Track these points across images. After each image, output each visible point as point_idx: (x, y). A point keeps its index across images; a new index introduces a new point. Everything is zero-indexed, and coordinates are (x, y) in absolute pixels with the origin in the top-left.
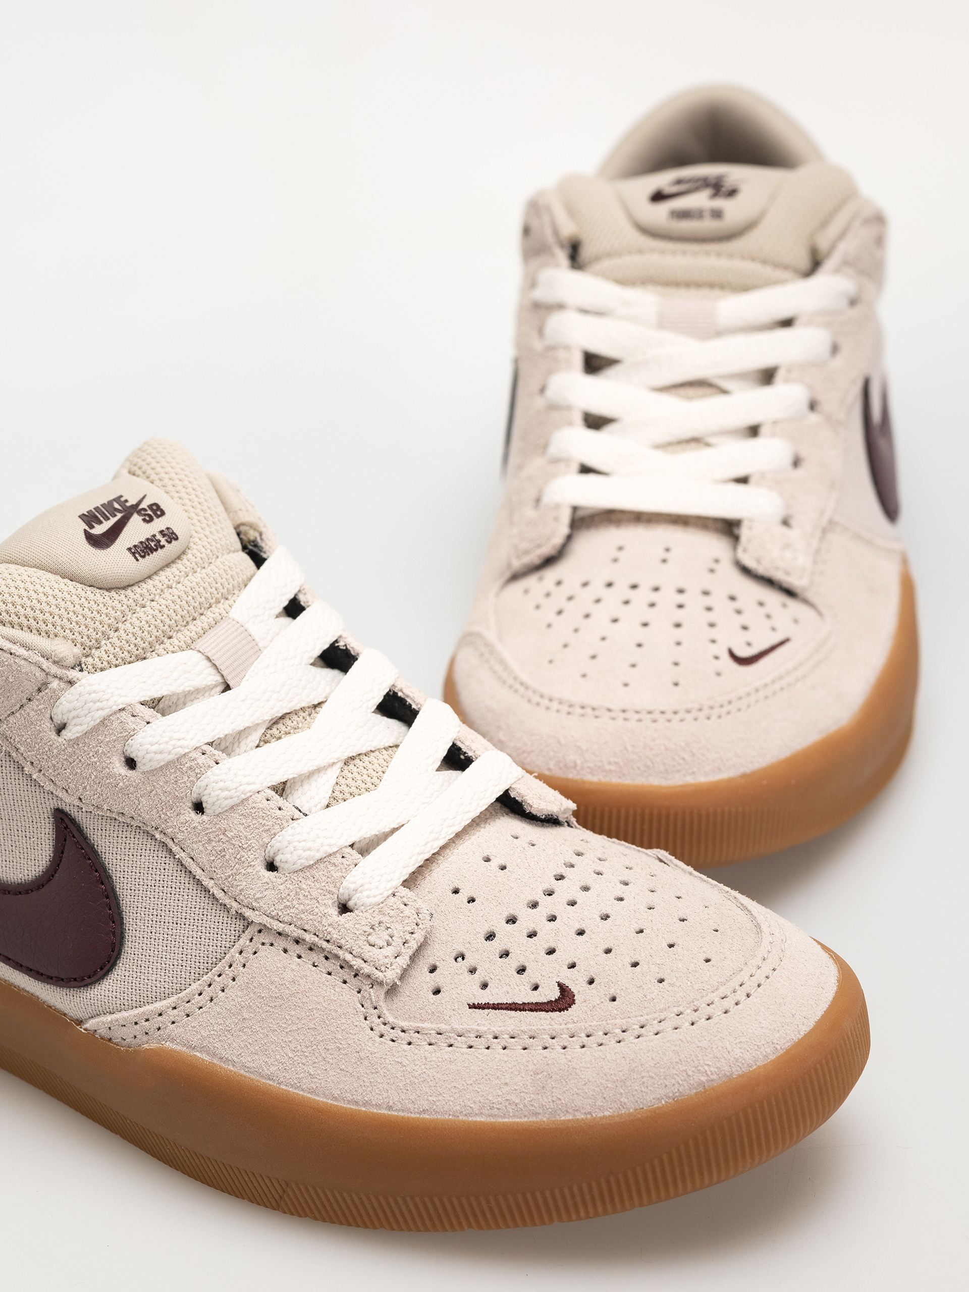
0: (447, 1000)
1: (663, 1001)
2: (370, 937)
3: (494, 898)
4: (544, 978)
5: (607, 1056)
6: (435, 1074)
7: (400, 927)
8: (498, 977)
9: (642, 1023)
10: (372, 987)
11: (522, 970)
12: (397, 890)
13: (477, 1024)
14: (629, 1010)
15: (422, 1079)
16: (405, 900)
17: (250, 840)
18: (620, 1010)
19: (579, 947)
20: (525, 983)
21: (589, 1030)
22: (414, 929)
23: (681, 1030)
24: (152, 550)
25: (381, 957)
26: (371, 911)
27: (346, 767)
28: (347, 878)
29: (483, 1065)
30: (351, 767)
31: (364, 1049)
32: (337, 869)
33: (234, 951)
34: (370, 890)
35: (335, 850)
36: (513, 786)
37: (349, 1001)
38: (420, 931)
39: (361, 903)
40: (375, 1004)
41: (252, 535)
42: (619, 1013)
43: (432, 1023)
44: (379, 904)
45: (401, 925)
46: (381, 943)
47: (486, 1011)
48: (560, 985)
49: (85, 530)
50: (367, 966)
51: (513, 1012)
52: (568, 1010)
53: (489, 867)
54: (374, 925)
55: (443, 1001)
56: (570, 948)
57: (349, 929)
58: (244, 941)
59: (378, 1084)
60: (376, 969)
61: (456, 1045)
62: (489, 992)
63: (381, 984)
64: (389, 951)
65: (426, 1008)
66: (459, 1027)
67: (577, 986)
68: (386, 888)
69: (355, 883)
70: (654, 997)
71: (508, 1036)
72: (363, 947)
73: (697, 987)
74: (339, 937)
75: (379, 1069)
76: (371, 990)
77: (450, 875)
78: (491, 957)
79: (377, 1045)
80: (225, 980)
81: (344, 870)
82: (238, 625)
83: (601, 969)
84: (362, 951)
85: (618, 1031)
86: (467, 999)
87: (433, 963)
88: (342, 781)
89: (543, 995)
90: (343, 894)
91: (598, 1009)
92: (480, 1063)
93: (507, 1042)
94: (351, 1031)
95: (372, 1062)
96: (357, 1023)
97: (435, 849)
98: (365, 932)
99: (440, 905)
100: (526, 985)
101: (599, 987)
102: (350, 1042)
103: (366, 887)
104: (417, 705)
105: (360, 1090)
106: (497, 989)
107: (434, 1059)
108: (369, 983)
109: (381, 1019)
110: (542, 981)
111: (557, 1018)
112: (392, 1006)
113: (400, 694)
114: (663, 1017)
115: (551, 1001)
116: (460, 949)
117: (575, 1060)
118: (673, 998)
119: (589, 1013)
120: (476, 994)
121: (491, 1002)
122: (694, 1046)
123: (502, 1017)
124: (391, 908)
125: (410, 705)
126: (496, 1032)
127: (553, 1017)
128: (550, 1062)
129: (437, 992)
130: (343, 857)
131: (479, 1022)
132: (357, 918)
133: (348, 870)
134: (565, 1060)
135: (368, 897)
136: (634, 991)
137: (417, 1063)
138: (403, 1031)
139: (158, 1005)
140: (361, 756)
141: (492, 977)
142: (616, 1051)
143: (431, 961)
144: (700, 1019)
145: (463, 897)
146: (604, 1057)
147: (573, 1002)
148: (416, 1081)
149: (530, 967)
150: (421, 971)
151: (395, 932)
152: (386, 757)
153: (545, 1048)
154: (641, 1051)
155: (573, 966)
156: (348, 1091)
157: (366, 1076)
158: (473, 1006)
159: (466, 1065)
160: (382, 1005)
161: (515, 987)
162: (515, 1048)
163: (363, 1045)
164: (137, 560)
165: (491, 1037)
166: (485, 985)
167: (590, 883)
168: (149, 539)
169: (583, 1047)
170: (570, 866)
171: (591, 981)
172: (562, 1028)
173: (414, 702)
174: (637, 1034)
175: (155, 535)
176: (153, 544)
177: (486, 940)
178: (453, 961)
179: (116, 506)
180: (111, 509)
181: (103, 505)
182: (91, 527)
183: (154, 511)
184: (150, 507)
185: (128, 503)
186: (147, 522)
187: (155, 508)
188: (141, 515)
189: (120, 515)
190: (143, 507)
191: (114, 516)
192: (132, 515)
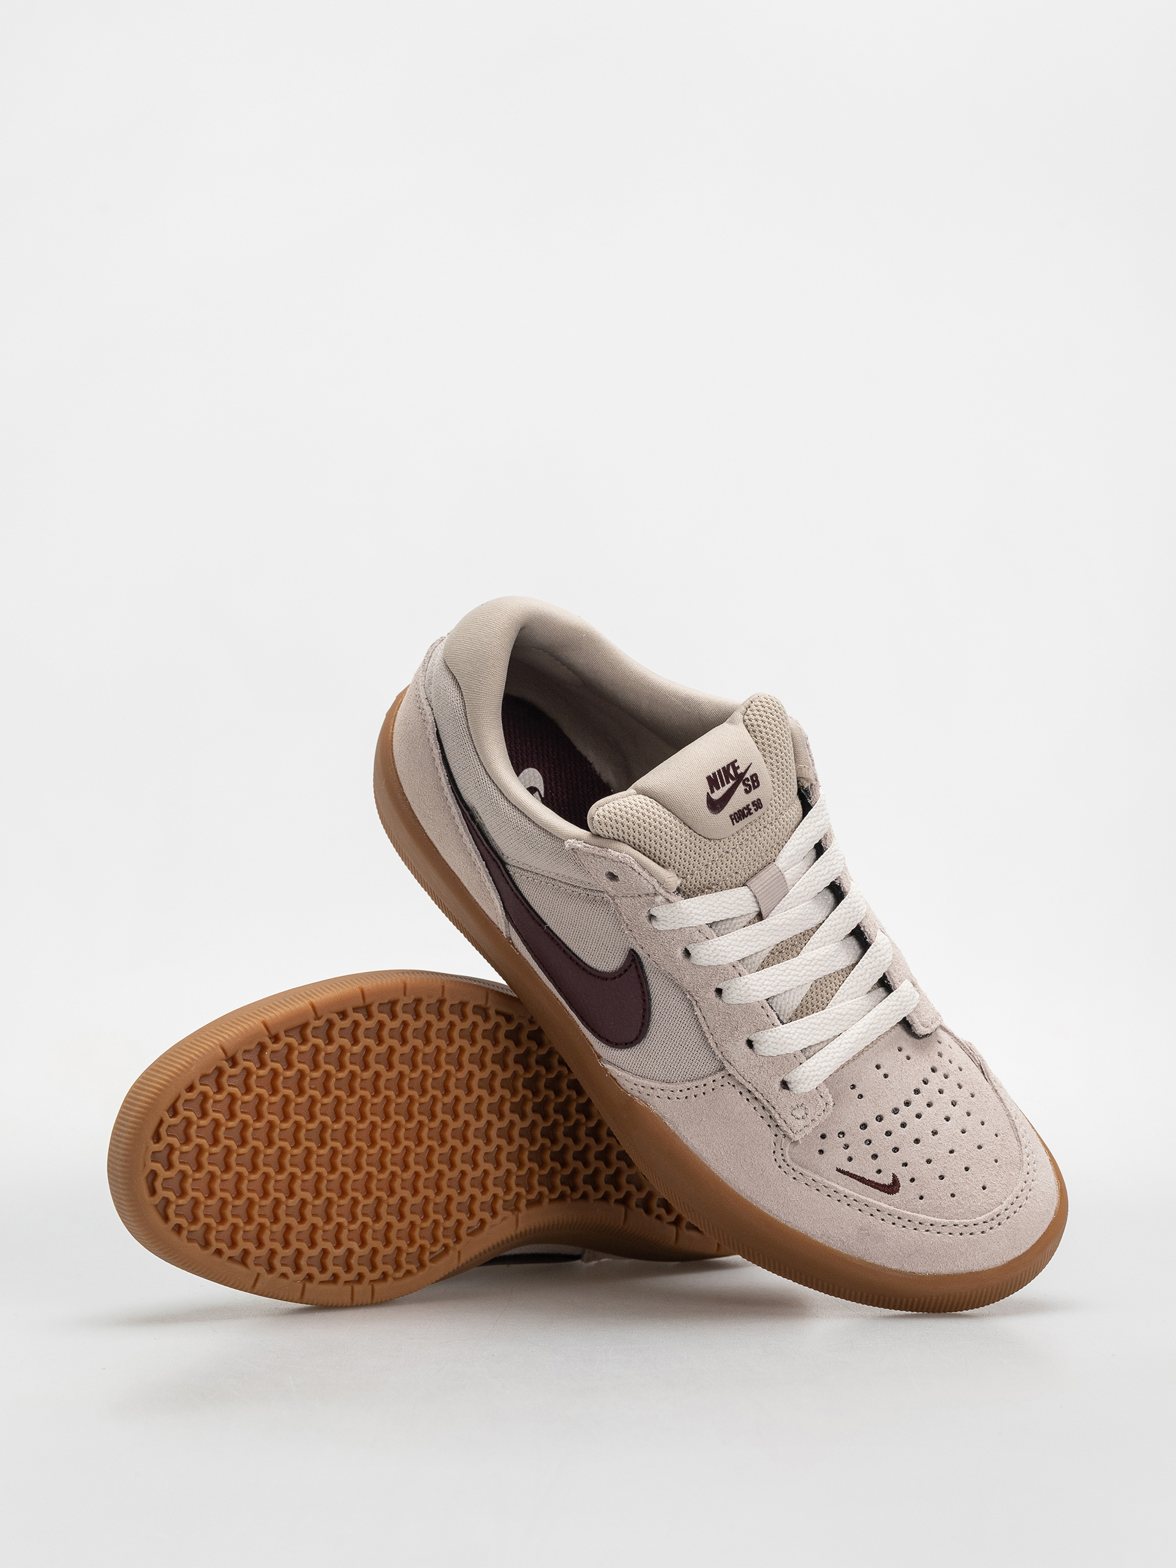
0: (825, 1160)
1: (950, 1211)
2: (793, 1111)
3: (874, 1099)
4: (886, 1167)
5: (905, 1236)
6: (803, 1204)
7: (813, 1110)
8: (859, 1157)
9: (933, 1223)
10: (784, 1138)
11: (875, 1157)
12: (819, 1086)
13: (838, 1182)
14: (928, 1209)
15: (794, 1204)
16: (822, 1094)
17: (743, 1027)
18: (922, 1207)
19: (913, 1153)
20: (873, 1166)
21: (901, 1214)
22: (821, 1113)
23: (953, 1236)
24: (745, 816)
25: (795, 1125)
26: (799, 1096)
28: (792, 1071)
29: (833, 1211)
31: (766, 1171)
32: (789, 1064)
33: (711, 1079)
34: (803, 1084)
35: (793, 1052)
36: (910, 1013)
37: (768, 1139)
38: (824, 1115)
39: (795, 1089)
40: (782, 1147)
41: (806, 785)
42: (922, 1209)
43: (812, 1171)
44: (806, 1093)
45: (815, 1109)
46: (799, 1116)
47: (846, 1176)
48: (894, 1176)
49: (708, 793)
50: (785, 1126)
52: (893, 1195)
53: (877, 1074)
54: (797, 1105)
55: (823, 1161)
56: (909, 1152)
57: (783, 1101)
58: (718, 1076)
59: (768, 1195)
60: (790, 1130)
61: (821, 1192)
62: (851, 1165)
63: (790, 1138)
64: (801, 1123)
65: (811, 1161)
66: (826, 1182)
67: (904, 1182)
68: (813, 1084)
69: (795, 1076)
70: (945, 1206)
71: (853, 1199)
72: (786, 1115)
74: (775, 1101)
75: (772, 1187)
77: (854, 1075)
78: (860, 1142)
79: (775, 1171)
80: (699, 1092)
81: (792, 1066)
82: (778, 870)
83: (921, 1174)
84: (785, 1117)
85: (917, 1222)
86: (837, 1165)
87: (825, 1133)
88: (810, 995)
89: (882, 1178)
90: (786, 1079)
91: (910, 1202)
92: (831, 1209)
93: (851, 1202)
94: (763, 1157)
96: (768, 1154)
98: (792, 1105)
99: (841, 1094)
100: (874, 1168)
101: (915, 1186)
102: (760, 1163)
103: (802, 1081)
104: (871, 940)
105: (756, 1193)
106: (857, 1164)
107: (806, 1195)
108: (783, 1134)
109: (783, 1157)
110: (884, 1169)
111: (885, 1198)
112: (792, 1151)
113: (863, 929)
114: (945, 1224)
115: (885, 1185)
116: (843, 1129)
117: (886, 1231)
118: (956, 1211)
119: (904, 1202)
120: (843, 1163)
121: (850, 1172)
122: (957, 1250)
123: (853, 1184)
124: (813, 1097)
126: (847, 1192)
127: (883, 1196)
128: (872, 1226)
129: (821, 1152)
130: (795, 1057)
131: (840, 1182)
132: (789, 1097)
133: (794, 1066)
134: (881, 1229)
135: (800, 1088)
136: (935, 1197)
137: (795, 1193)
138: (793, 1169)
139: (653, 1084)
140: (826, 977)
141: (856, 1155)
142: (912, 1235)
143: (824, 1131)
144: (967, 1233)
145: (856, 1092)
146: (903, 1236)
147: (898, 1191)
148: (791, 1203)
149: (880, 1157)
150: (816, 1135)
151: (809, 1112)
153: (872, 1215)
154: (926, 1241)
155: (905, 1165)
156: (749, 1190)
158: (839, 1170)
159: (823, 1207)
160: (786, 1150)
161: (868, 1168)
162: (854, 1208)
163: (767, 1168)
164: (734, 824)
165: (843, 1195)
166: (850, 1159)
167: (934, 1100)
168: (744, 808)
169: (894, 1224)
170: (925, 1082)
171: (912, 1180)
172: (886, 1206)
173: (869, 937)
174: (927, 1229)
175: (749, 805)
176: (746, 812)
177: (860, 1128)
178: (837, 1135)
179: (732, 772)
180: (728, 775)
181: (723, 768)
182: (712, 792)
183: (753, 782)
184: (752, 777)
185: (739, 771)
186: (747, 792)
187: (755, 778)
188: (744, 784)
189: (732, 782)
190: (748, 776)
191: (728, 782)
192: (739, 784)
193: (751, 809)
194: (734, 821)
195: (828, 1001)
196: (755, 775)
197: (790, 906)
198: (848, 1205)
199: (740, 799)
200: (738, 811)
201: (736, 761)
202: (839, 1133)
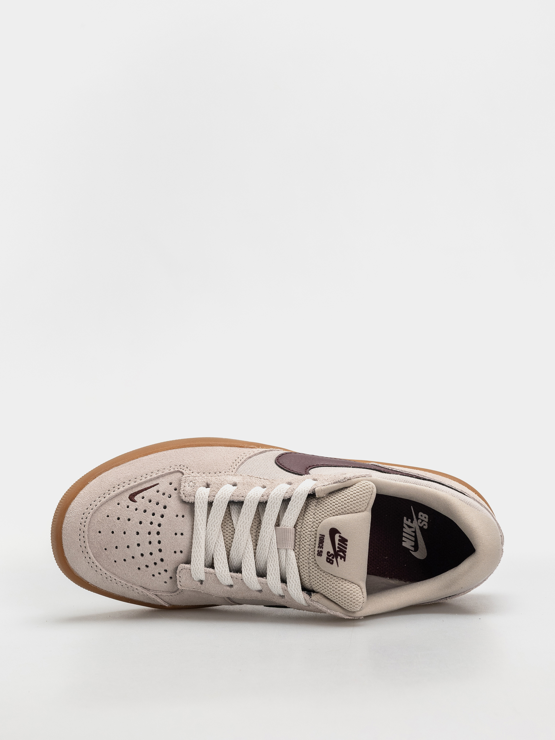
11: (150, 501)
24: (320, 543)
48: (136, 502)
49: (341, 534)
53: (179, 531)
56: (139, 516)
67: (130, 503)
145: (180, 515)
147: (129, 498)
155: (136, 509)
158: (158, 484)
168: (323, 545)
175: (322, 549)
176: (321, 545)
179: (341, 554)
180: (341, 551)
181: (346, 552)
182: (340, 536)
183: (330, 560)
184: (333, 561)
185: (339, 557)
186: (328, 552)
187: (330, 562)
188: (332, 554)
189: (337, 549)
190: (334, 560)
191: (338, 548)
192: (334, 552)
193: (320, 548)
194: (321, 536)
196: (332, 563)
197: (271, 543)
198: (142, 476)
199: (328, 547)
200: (323, 541)
201: (344, 561)
202: (171, 496)
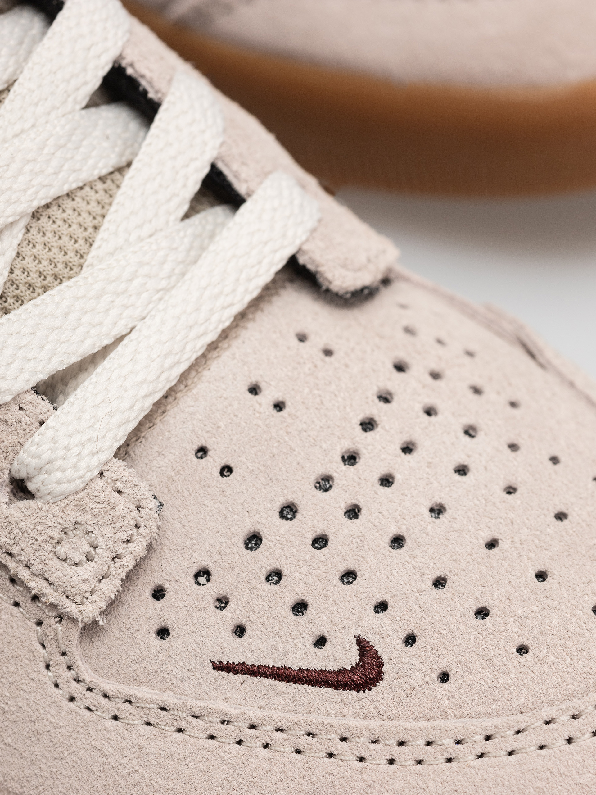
0: (179, 651)
1: (524, 690)
2: (59, 547)
3: (262, 468)
4: (335, 628)
5: (430, 784)
6: (153, 775)
7: (108, 532)
8: (262, 620)
9: (489, 733)
10: (60, 622)
11: (300, 607)
12: (106, 467)
13: (223, 697)
14: (469, 702)
15: (133, 782)
16: (119, 486)
18: (453, 700)
19: (395, 572)
20: (304, 635)
21: (404, 737)
22: (132, 535)
23: (551, 751)
25: (75, 581)
26: (63, 504)
27: (34, 224)
28: (26, 446)
29: (231, 772)
30: (44, 220)
31: (43, 719)
32: (10, 430)
34: (63, 471)
35: (8, 398)
36: (305, 247)
37: (23, 638)
38: (140, 538)
39: (47, 492)
40: (63, 648)
42: (452, 704)
43: (152, 687)
44: (76, 493)
45: (111, 530)
46: (78, 556)
47: (240, 677)
48: (361, 643)
50: (52, 591)
51: (283, 684)
52: (370, 690)
53: (257, 407)
54: (65, 528)
55: (172, 654)
57: (26, 532)
59: (63, 777)
60: (68, 597)
61: (189, 731)
62: (246, 644)
63: (74, 620)
64: (89, 570)
65: (145, 662)
66: (196, 705)
67: (388, 649)
68: (88, 466)
69: (39, 457)
70: (510, 682)
71: (273, 728)
72: (47, 562)
73: (580, 667)
74: (10, 542)
75: (66, 754)
76: (58, 625)
77: (195, 422)
78: (253, 582)
79: (64, 714)
81: (21, 433)
83: (428, 619)
84: (45, 569)
85: (449, 742)
86: (211, 654)
87: (160, 583)
88: (27, 251)
89: (332, 658)
90: (19, 471)
91: (420, 695)
92: (226, 767)
93: (270, 738)
94: (24, 687)
95: (55, 741)
96: (34, 675)
97: (173, 380)
98: (51, 538)
99: (176, 478)
100: (307, 637)
101: (422, 654)
102: (20, 704)
103: (58, 464)
104: (157, 92)
105: (35, 782)
106: (259, 641)
107: (153, 751)
108: (54, 614)
109: (72, 672)
110: (332, 633)
111: (353, 703)
112: (90, 651)
113: (130, 71)
114: (522, 726)
115: (345, 670)
116: (203, 563)
117: (378, 786)
118: (541, 686)
119: (404, 699)
120: (225, 645)
121: (249, 663)
122: (571, 782)
123: (265, 691)
124: (96, 499)
125: (145, 92)
126: (254, 719)
127: (345, 700)
128: (337, 783)
129: (163, 633)
130: (21, 409)
131: (228, 694)
132: (40, 514)
133: (28, 433)
134: (362, 783)
135: (59, 482)
136: (479, 667)
137: (126, 753)
138: (105, 696)
140: (60, 201)
141: (253, 618)
142: (445, 778)
143: (157, 580)
144: (583, 734)
145: (213, 463)
146: (424, 786)
147: (378, 677)
148: (122, 782)
149: (315, 605)
150: (140, 596)
151: (100, 540)
152: (101, 195)
153: (331, 755)
154: (485, 784)
155: (382, 607)
156: (16, 779)
157: (44, 761)
158: (219, 667)
159: (203, 768)
160: (75, 651)
161: (290, 640)
162: (282, 750)
163: (42, 711)
165: (245, 725)
166: (240, 631)
167: (417, 436)
169: (391, 762)
170: (385, 398)
171: (410, 640)
172: (361, 723)
173: (152, 87)
174: (479, 751)
177: (247, 548)
178: (192, 581)
195: (82, 257)
198: (266, 746)
202: (197, 576)
